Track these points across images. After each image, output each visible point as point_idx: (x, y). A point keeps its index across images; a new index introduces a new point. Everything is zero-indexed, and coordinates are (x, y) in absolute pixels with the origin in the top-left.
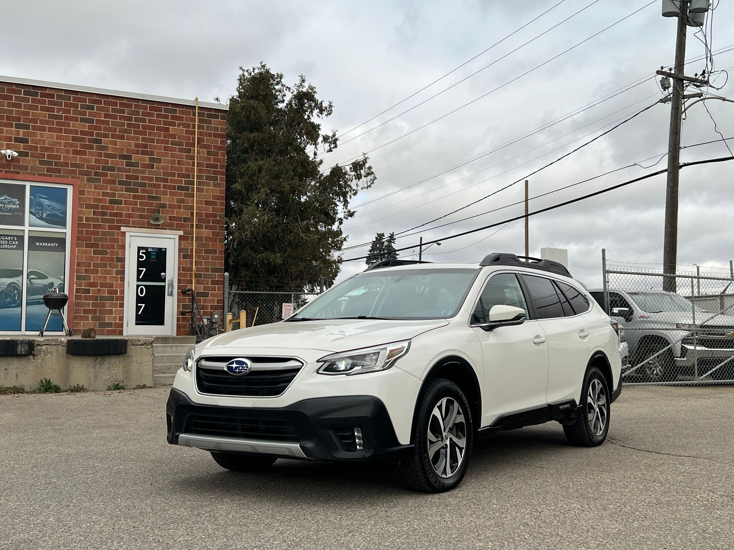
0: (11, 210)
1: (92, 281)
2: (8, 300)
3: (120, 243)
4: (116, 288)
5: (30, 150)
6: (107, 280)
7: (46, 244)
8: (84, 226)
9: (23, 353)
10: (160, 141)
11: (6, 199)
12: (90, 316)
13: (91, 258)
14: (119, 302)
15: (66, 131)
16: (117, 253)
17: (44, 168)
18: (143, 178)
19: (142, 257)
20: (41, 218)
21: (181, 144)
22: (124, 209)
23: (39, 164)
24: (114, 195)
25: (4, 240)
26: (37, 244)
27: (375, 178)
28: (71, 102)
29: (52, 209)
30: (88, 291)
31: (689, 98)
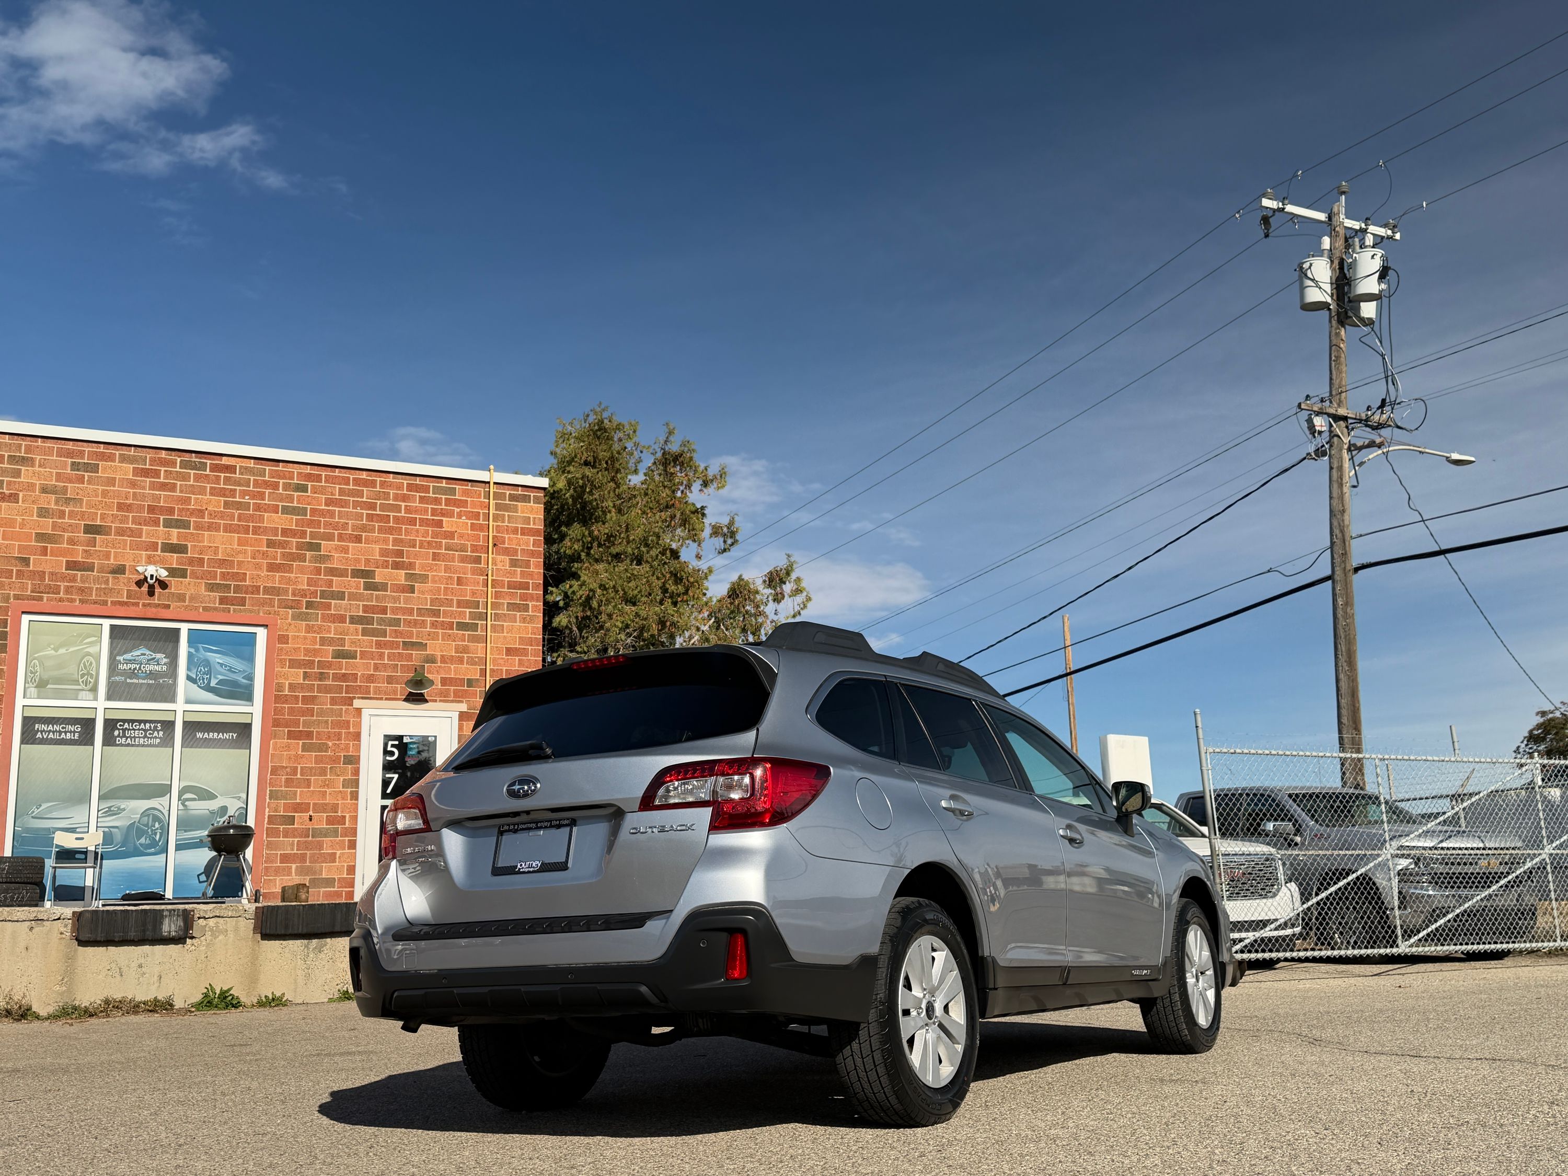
0: (151, 675)
1: (298, 801)
2: (142, 840)
3: (351, 730)
4: (342, 812)
5: (190, 564)
6: (326, 798)
7: (216, 734)
8: (285, 699)
9: (173, 934)
10: (425, 544)
11: (145, 655)
12: (294, 866)
13: (297, 758)
14: (347, 839)
15: (256, 531)
16: (347, 748)
17: (216, 598)
18: (395, 610)
19: (392, 754)
20: (209, 689)
21: (463, 549)
22: (360, 667)
23: (205, 591)
24: (342, 642)
25: (139, 729)
26: (199, 735)
27: (809, 599)
28: (267, 478)
29: (228, 670)
30: (292, 820)
31: (1360, 449)
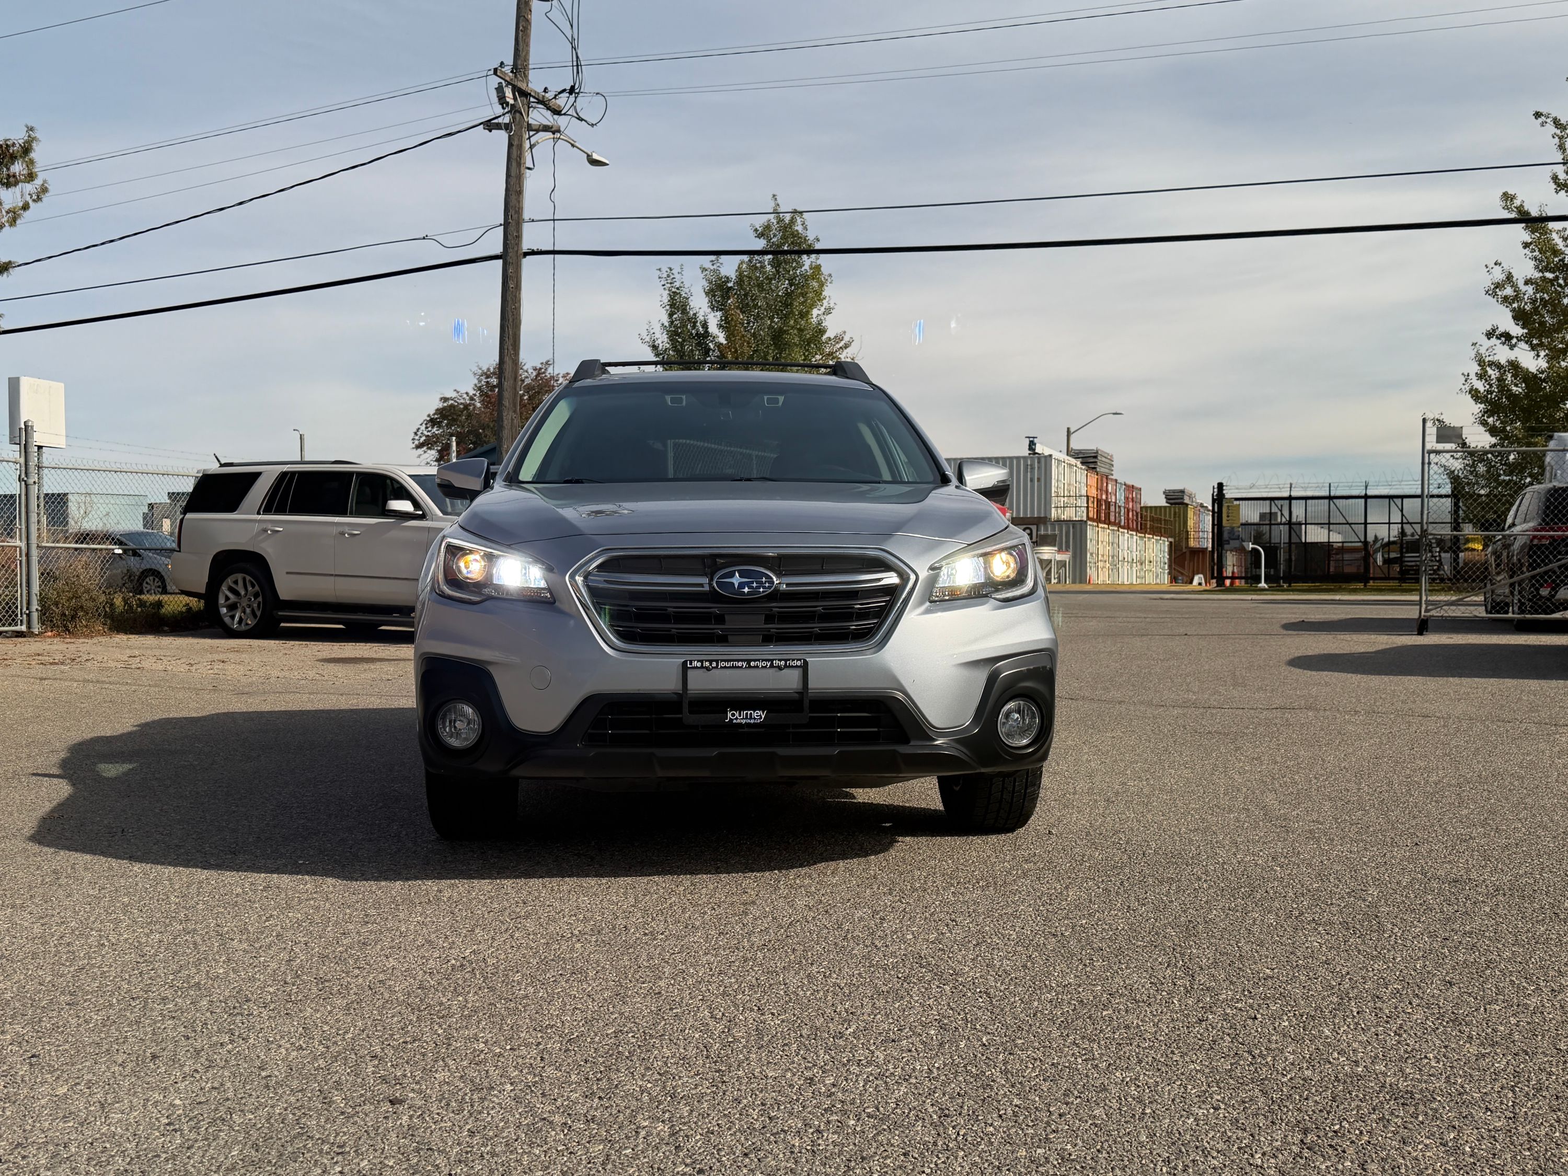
31: (537, 131)
